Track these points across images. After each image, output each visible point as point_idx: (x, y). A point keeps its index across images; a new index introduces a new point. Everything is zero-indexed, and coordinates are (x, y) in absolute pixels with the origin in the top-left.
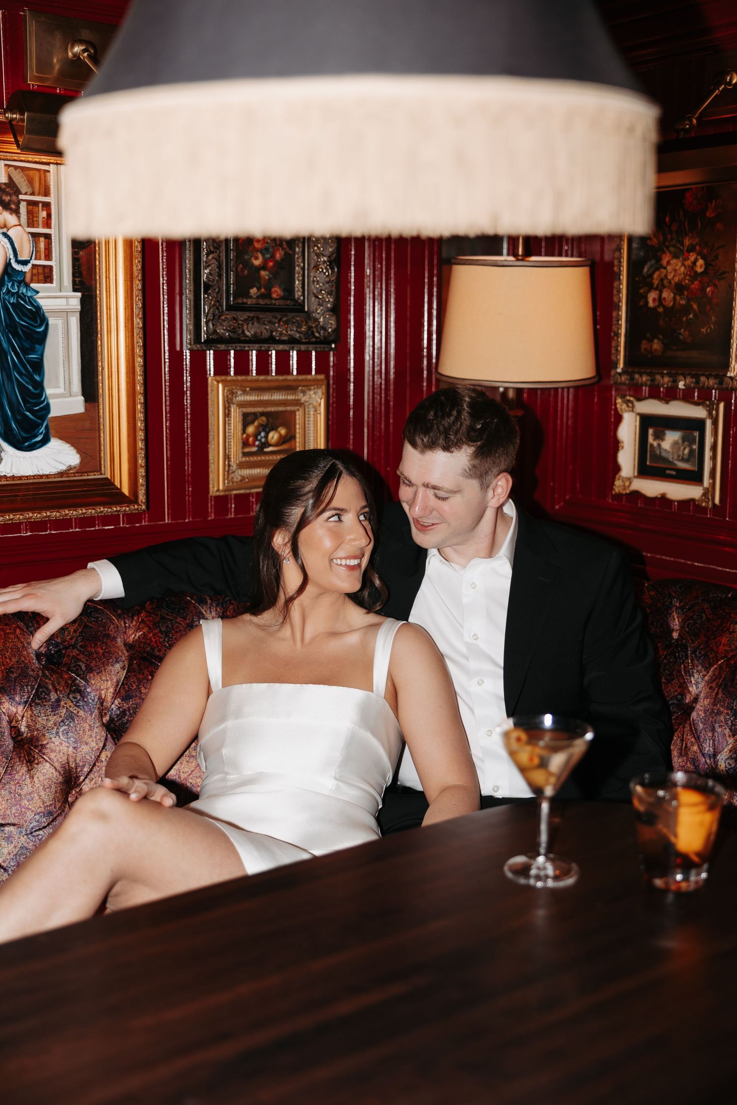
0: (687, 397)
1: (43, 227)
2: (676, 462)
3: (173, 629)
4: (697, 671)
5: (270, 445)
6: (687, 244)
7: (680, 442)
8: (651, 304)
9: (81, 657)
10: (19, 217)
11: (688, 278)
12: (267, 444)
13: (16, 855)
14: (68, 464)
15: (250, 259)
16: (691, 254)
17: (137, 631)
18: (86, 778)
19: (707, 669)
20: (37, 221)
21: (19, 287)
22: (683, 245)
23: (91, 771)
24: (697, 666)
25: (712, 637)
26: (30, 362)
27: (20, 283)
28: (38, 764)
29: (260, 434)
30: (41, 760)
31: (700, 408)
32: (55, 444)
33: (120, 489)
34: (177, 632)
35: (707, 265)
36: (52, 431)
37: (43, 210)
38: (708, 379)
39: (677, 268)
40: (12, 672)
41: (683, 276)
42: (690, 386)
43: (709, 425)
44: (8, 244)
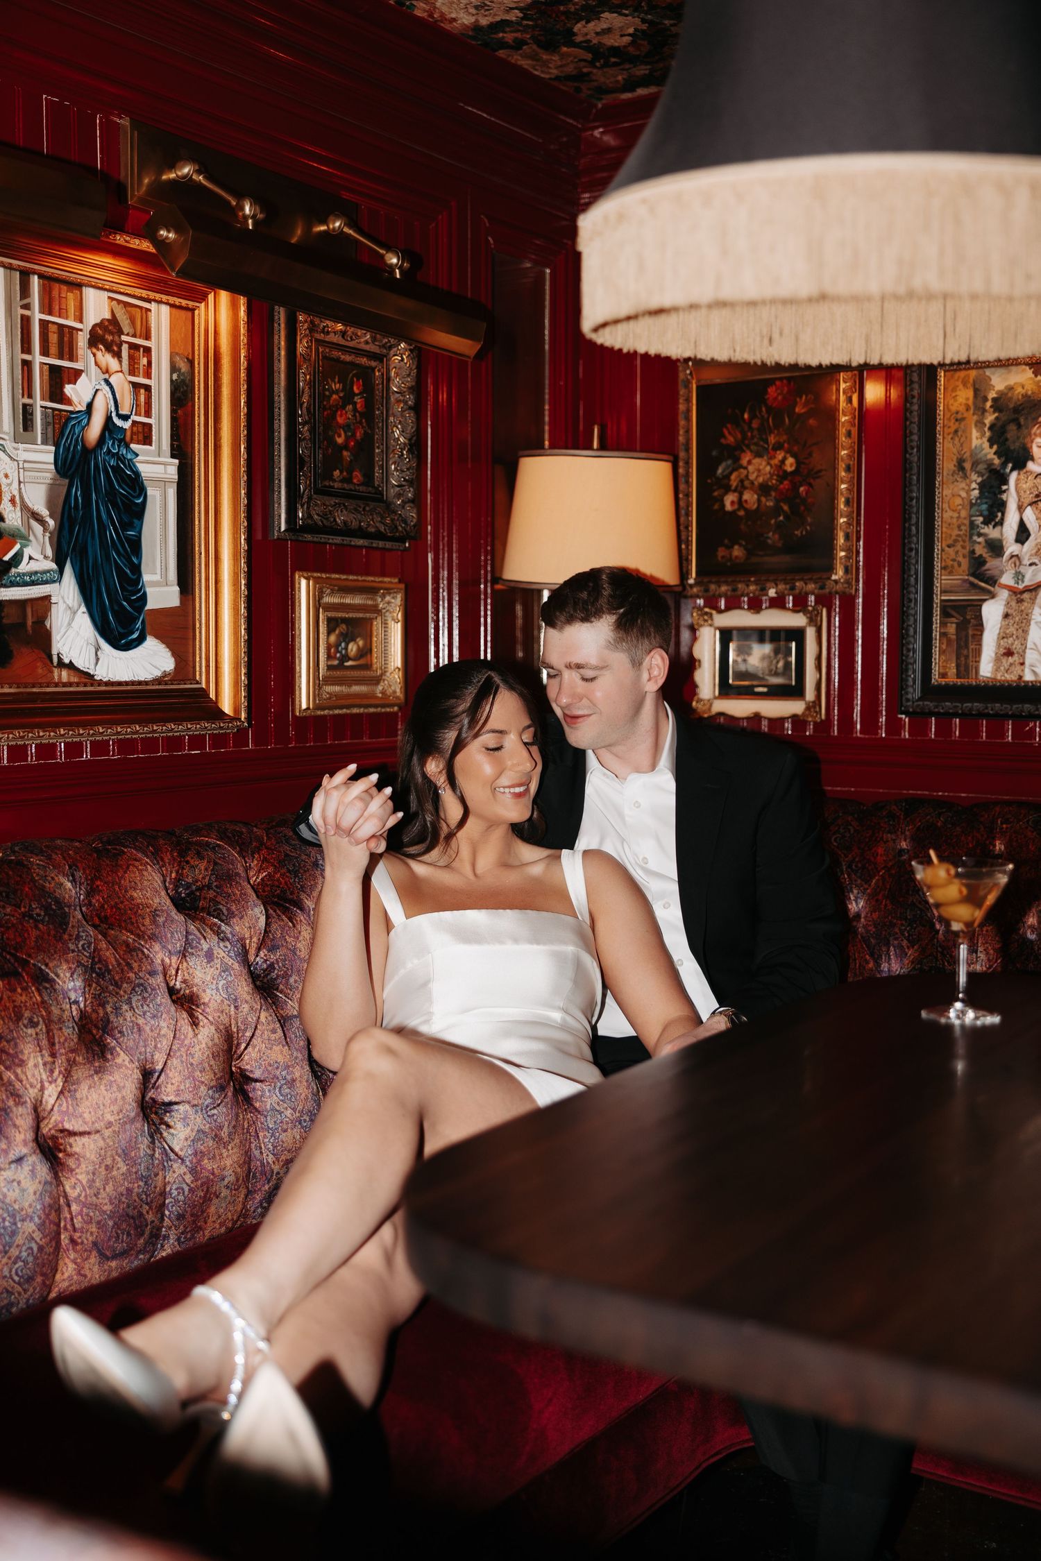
0: (778, 603)
1: (144, 377)
2: (767, 677)
3: (301, 868)
4: (856, 886)
5: (350, 659)
6: (773, 441)
7: (772, 654)
8: (728, 507)
9: (219, 899)
10: (120, 362)
11: (775, 477)
12: (346, 657)
13: (193, 1140)
14: (163, 670)
15: (334, 436)
16: (778, 452)
17: (259, 872)
18: (248, 1045)
19: (868, 882)
20: (138, 368)
21: (119, 447)
22: (767, 443)
23: (253, 1035)
24: (856, 881)
25: (866, 848)
26: (128, 539)
27: (120, 441)
28: (203, 1027)
29: (340, 645)
30: (206, 1021)
31: (801, 614)
32: (151, 643)
33: (216, 702)
34: (305, 871)
35: (798, 463)
36: (148, 628)
37: (144, 356)
38: (806, 584)
39: (761, 467)
40: (158, 915)
41: (768, 476)
42: (783, 593)
43: (810, 633)
44: (110, 393)
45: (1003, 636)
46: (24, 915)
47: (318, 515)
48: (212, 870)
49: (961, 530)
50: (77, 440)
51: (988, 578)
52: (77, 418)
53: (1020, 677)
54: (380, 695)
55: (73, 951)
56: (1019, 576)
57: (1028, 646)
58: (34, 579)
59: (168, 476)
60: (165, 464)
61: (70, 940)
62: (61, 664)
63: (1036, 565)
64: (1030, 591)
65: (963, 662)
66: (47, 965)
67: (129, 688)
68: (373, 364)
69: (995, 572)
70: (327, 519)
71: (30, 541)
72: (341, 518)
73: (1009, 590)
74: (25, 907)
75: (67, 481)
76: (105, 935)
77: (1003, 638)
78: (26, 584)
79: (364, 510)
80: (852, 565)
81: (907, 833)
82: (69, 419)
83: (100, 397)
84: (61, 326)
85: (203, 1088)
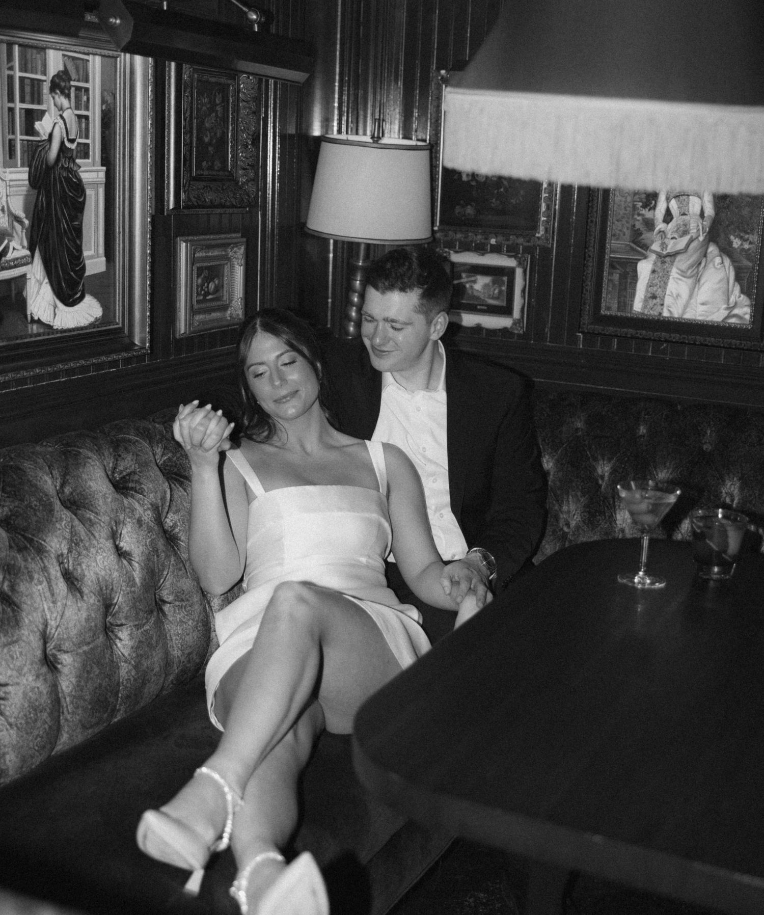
0: (496, 250)
1: (85, 110)
2: (486, 299)
4: (548, 453)
5: (209, 294)
7: (491, 284)
8: (465, 178)
9: (142, 480)
10: (70, 100)
12: (207, 293)
14: (95, 317)
18: (164, 579)
19: (555, 450)
20: (81, 104)
21: (69, 162)
23: (168, 573)
24: (547, 450)
25: (555, 428)
26: (74, 228)
27: (70, 158)
29: (204, 285)
31: (513, 259)
32: (88, 299)
33: (131, 338)
36: (86, 288)
37: (84, 95)
38: (517, 238)
40: (107, 497)
42: (501, 243)
43: (519, 272)
44: (63, 125)
45: (650, 285)
46: (26, 507)
47: (194, 197)
48: (136, 460)
49: (626, 210)
50: (43, 161)
51: (643, 244)
52: (43, 145)
53: (660, 314)
54: (229, 318)
55: (59, 529)
56: (664, 245)
57: (667, 293)
58: (18, 263)
59: (100, 180)
60: (97, 171)
61: (57, 521)
62: (33, 321)
63: (676, 239)
64: (670, 256)
65: (622, 301)
66: (45, 541)
67: (76, 333)
68: (230, 82)
69: (647, 242)
70: (199, 200)
71: (14, 237)
72: (209, 197)
73: (657, 255)
74: (27, 501)
75: (36, 191)
76: (76, 515)
77: (651, 286)
78: (11, 268)
79: (223, 189)
80: (550, 227)
81: (582, 418)
82: (38, 146)
83: (57, 127)
84: (32, 80)
85: (141, 614)
